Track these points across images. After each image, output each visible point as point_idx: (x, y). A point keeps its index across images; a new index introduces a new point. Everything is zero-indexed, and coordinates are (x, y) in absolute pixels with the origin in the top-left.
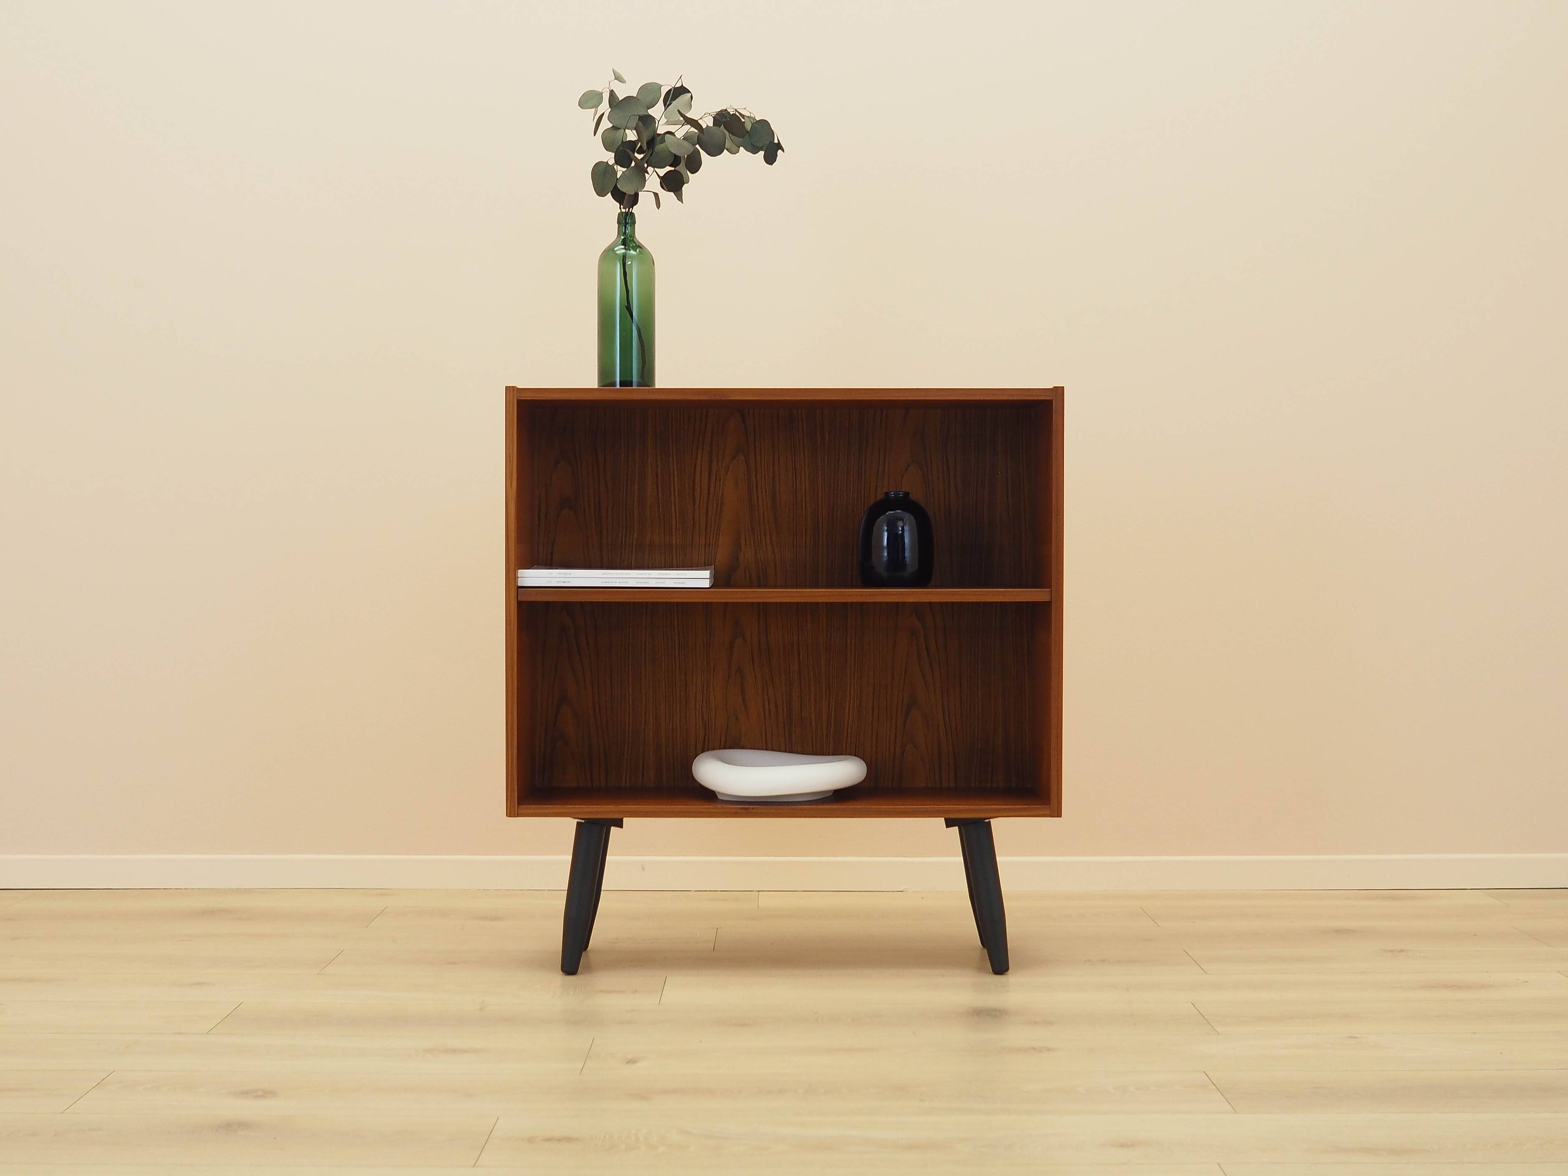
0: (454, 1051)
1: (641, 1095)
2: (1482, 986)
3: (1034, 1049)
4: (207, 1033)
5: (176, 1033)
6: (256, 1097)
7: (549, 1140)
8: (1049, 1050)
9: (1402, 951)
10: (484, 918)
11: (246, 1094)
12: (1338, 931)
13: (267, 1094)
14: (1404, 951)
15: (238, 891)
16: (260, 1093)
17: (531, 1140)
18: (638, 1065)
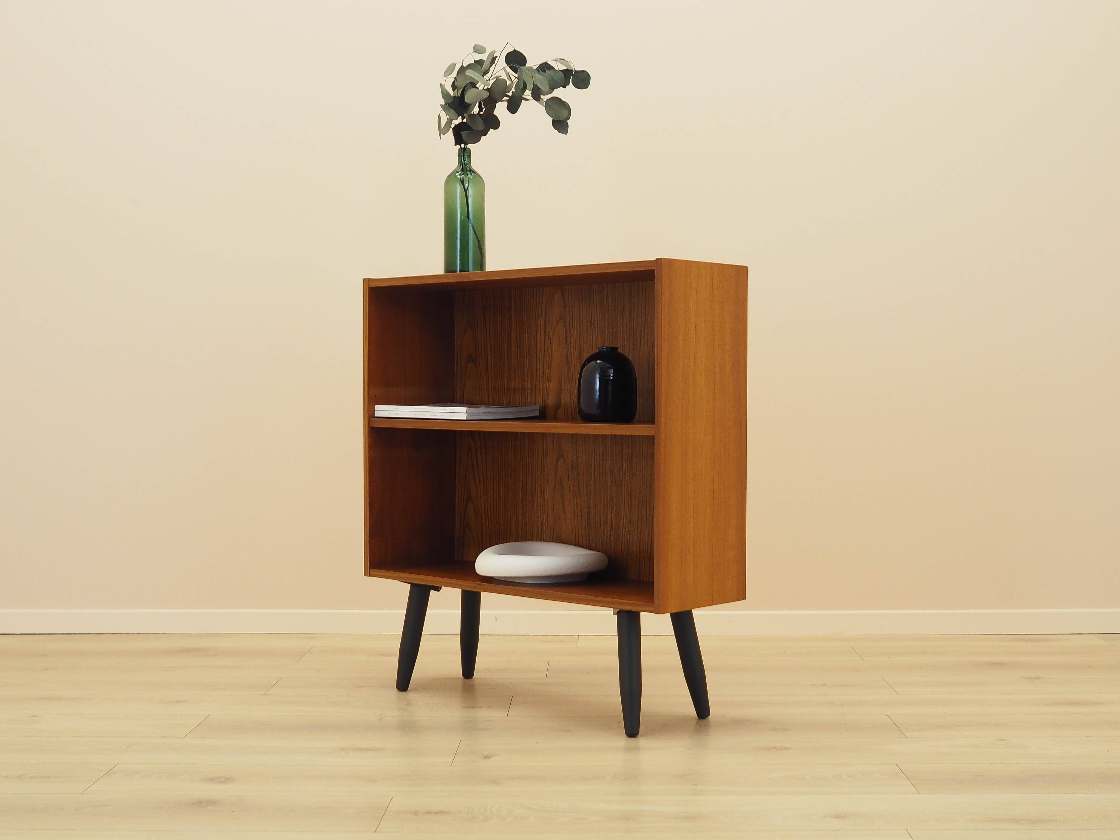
0: (361, 749)
1: (495, 781)
2: (1096, 703)
3: (775, 748)
4: (185, 737)
5: (162, 737)
6: (220, 782)
7: (428, 813)
8: (786, 749)
9: (1038, 678)
10: (382, 655)
11: (212, 780)
12: (992, 664)
13: (227, 780)
14: (1039, 678)
15: (207, 635)
16: (222, 780)
17: (416, 813)
18: (493, 759)
